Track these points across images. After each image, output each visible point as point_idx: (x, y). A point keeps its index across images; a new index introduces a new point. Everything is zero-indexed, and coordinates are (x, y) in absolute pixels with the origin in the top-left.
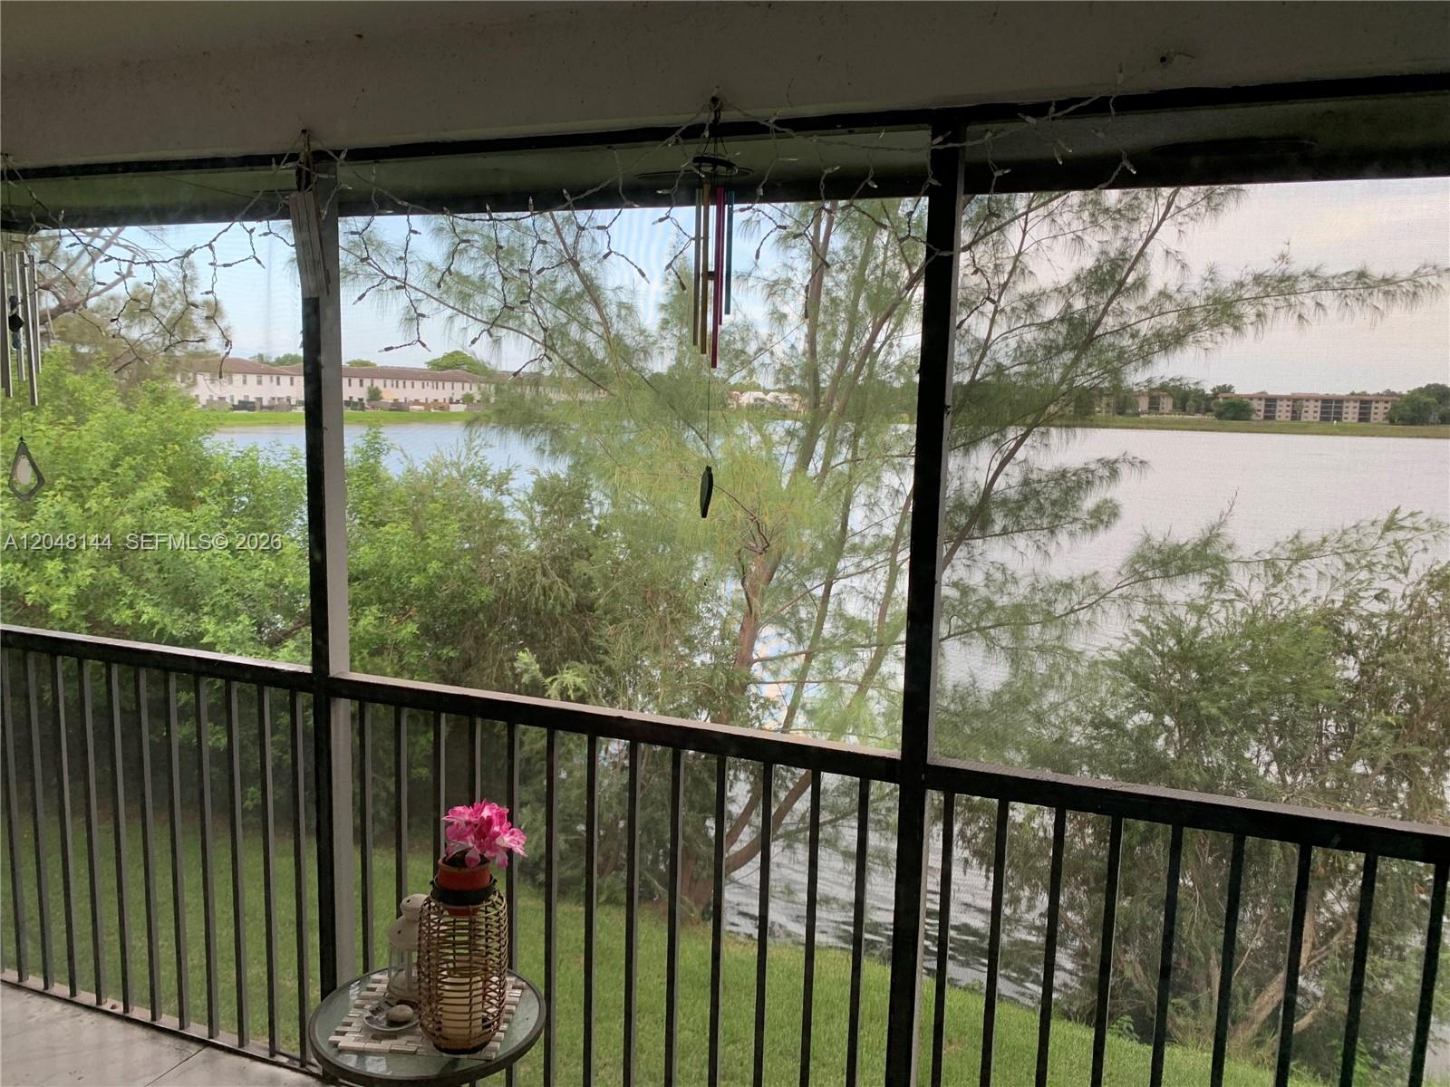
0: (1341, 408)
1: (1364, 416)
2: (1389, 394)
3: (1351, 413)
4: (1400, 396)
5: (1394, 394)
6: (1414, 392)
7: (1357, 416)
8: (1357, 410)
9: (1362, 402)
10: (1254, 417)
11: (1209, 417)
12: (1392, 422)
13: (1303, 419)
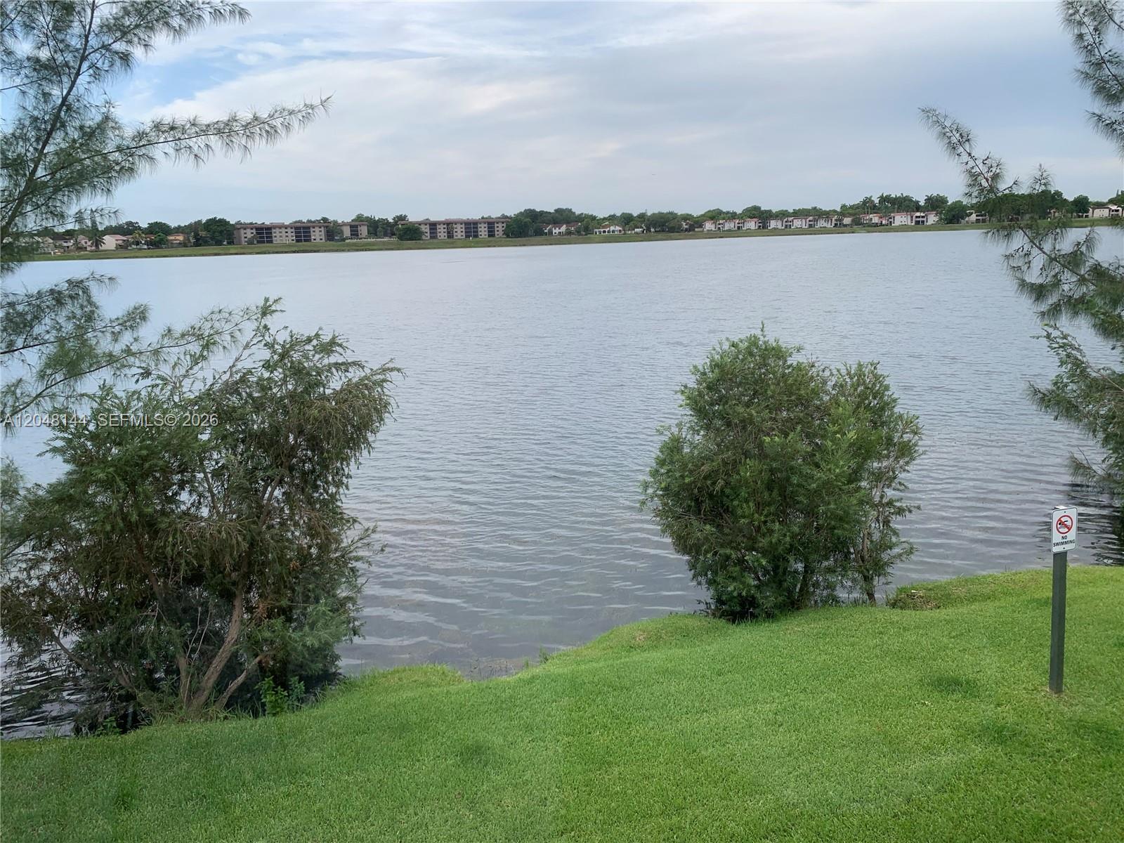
0: (477, 228)
1: (491, 233)
2: (504, 217)
3: (483, 231)
4: (511, 218)
5: (507, 217)
6: (517, 215)
7: (487, 233)
8: (486, 229)
9: (489, 223)
10: (424, 237)
11: (394, 239)
12: (508, 236)
13: (455, 237)
